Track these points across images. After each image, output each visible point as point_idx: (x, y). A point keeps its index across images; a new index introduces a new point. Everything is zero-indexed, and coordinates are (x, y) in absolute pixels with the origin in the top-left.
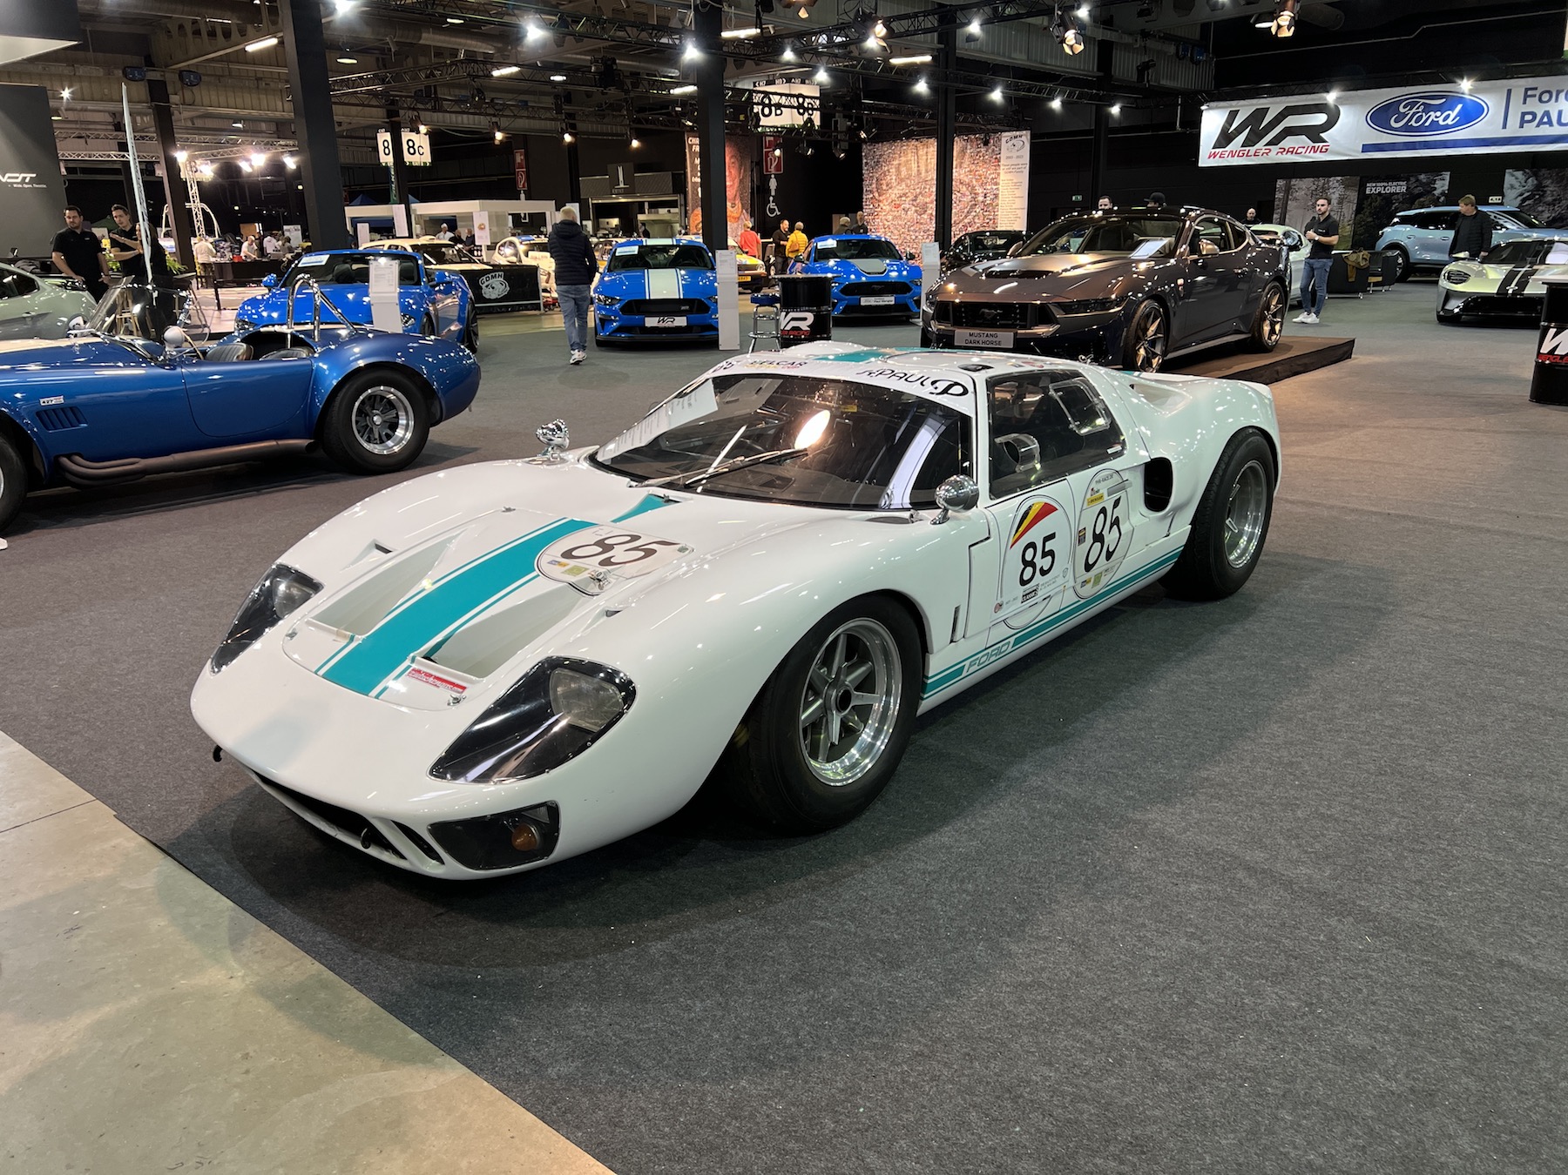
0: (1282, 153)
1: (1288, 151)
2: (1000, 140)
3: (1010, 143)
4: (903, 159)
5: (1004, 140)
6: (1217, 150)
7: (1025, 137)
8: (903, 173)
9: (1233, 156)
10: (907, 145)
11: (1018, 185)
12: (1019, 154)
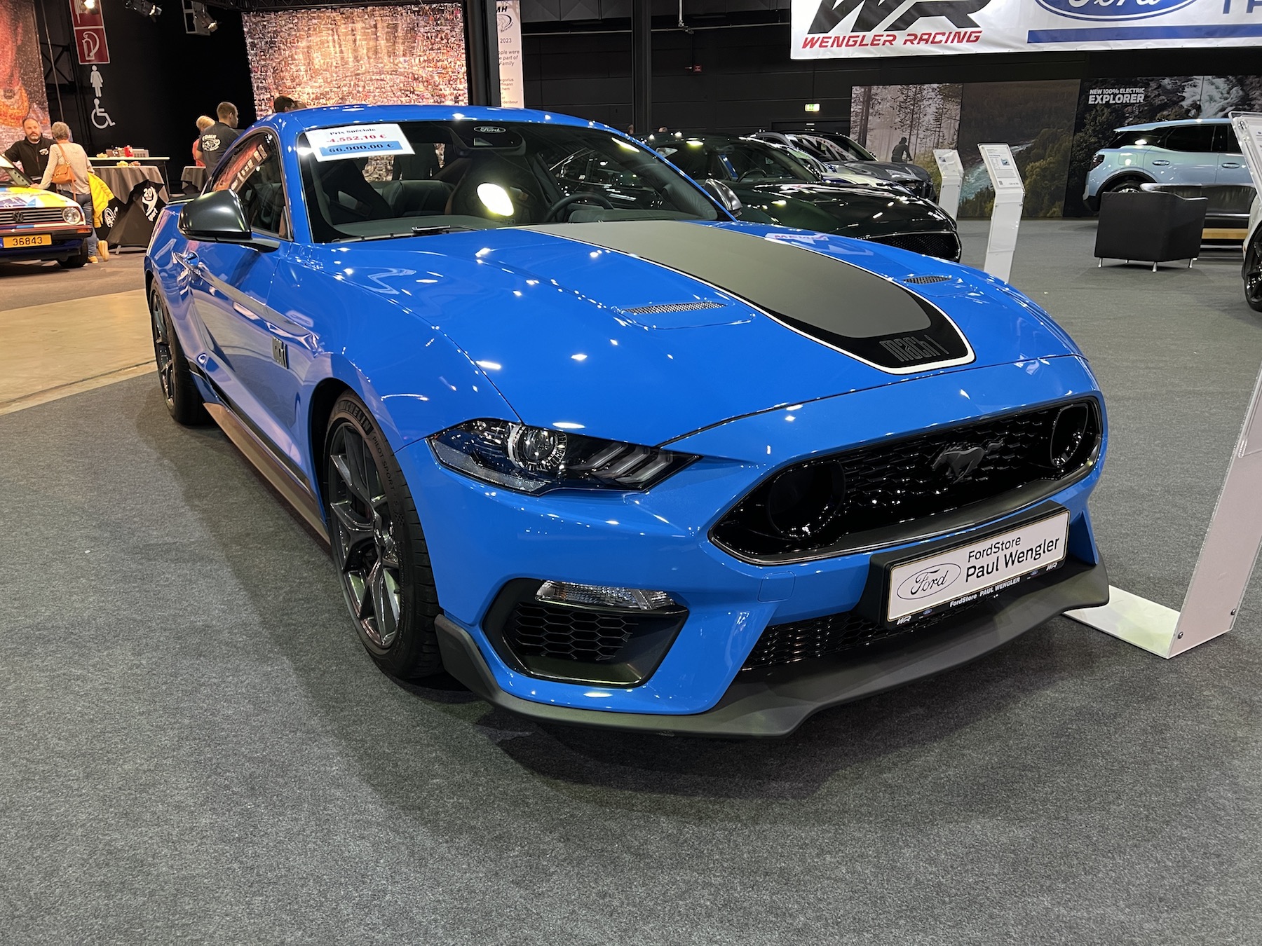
4: (315, 39)
6: (816, 36)
8: (316, 61)
10: (319, 17)
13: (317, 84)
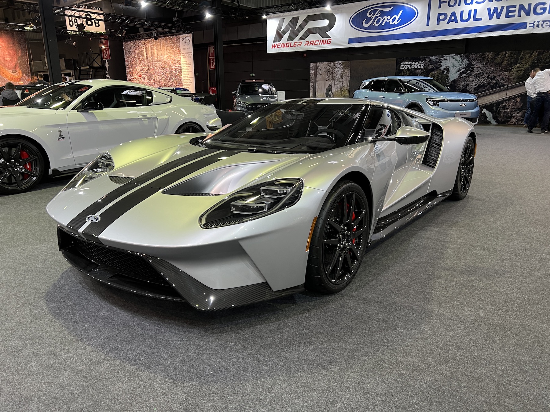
0: (307, 44)
1: (311, 44)
2: (179, 39)
3: (184, 41)
5: (181, 39)
6: (276, 43)
7: (190, 36)
9: (284, 47)
11: (189, 64)
12: (188, 47)
13: (141, 66)
